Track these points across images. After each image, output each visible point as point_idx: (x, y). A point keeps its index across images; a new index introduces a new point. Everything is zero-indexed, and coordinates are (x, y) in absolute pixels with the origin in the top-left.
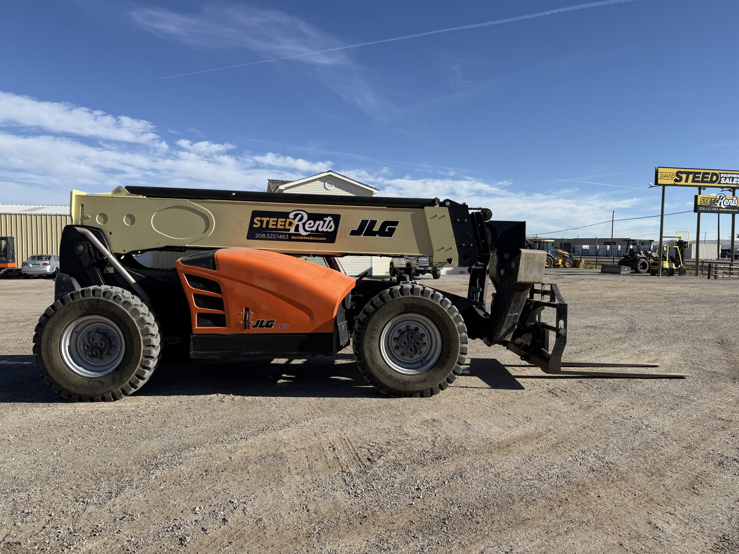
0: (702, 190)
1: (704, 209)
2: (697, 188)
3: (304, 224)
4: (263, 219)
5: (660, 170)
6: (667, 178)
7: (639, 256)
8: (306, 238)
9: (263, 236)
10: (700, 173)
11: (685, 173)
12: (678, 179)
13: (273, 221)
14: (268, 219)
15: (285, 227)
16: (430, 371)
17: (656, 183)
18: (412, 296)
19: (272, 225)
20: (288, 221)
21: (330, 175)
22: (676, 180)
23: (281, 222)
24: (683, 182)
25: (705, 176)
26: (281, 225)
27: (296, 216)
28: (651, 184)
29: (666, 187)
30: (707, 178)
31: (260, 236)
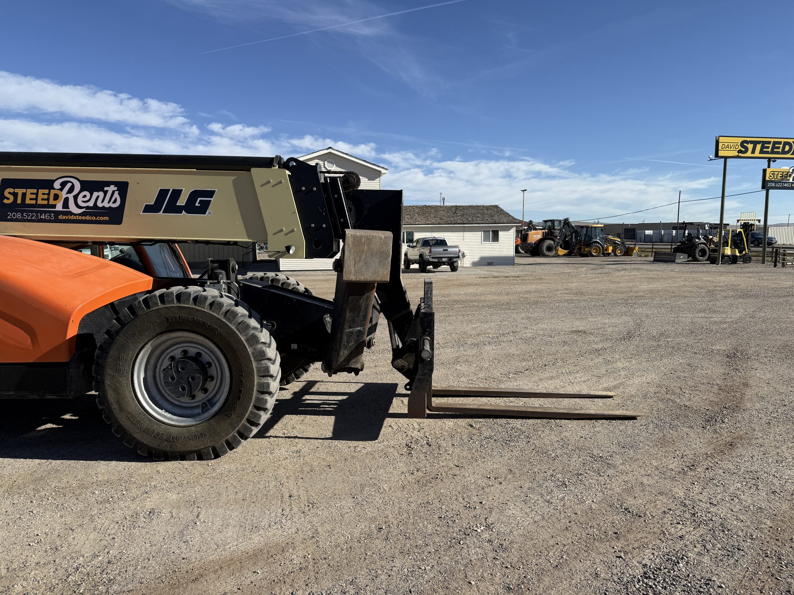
0: (772, 163)
1: (773, 185)
2: (766, 161)
3: (76, 197)
4: (16, 190)
5: (721, 140)
6: (730, 149)
7: (697, 242)
8: (80, 218)
9: (19, 215)
10: (769, 143)
11: (751, 142)
12: (743, 150)
13: (31, 194)
14: (24, 191)
15: (48, 202)
16: (212, 421)
17: (717, 155)
18: (179, 305)
19: (31, 199)
20: (53, 192)
21: (330, 153)
22: (740, 151)
23: (43, 194)
24: (749, 154)
25: (776, 145)
26: (42, 199)
27: (63, 185)
28: (710, 157)
29: (728, 160)
30: (779, 148)
31: (14, 216)
